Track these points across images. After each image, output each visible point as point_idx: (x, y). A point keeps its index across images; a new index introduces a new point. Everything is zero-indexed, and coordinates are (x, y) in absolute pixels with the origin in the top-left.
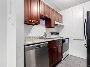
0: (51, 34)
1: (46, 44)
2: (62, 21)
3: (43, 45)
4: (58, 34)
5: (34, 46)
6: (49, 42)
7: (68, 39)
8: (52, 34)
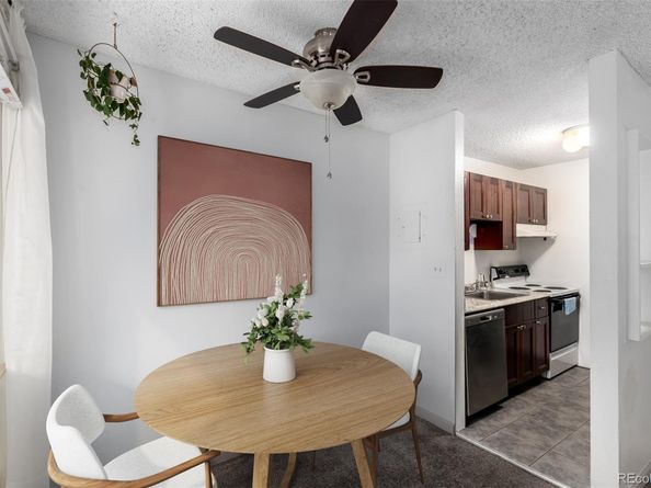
0: (495, 275)
1: (498, 314)
2: (545, 217)
3: (493, 315)
4: (522, 270)
5: (476, 318)
6: (506, 308)
7: (576, 295)
8: (502, 272)
